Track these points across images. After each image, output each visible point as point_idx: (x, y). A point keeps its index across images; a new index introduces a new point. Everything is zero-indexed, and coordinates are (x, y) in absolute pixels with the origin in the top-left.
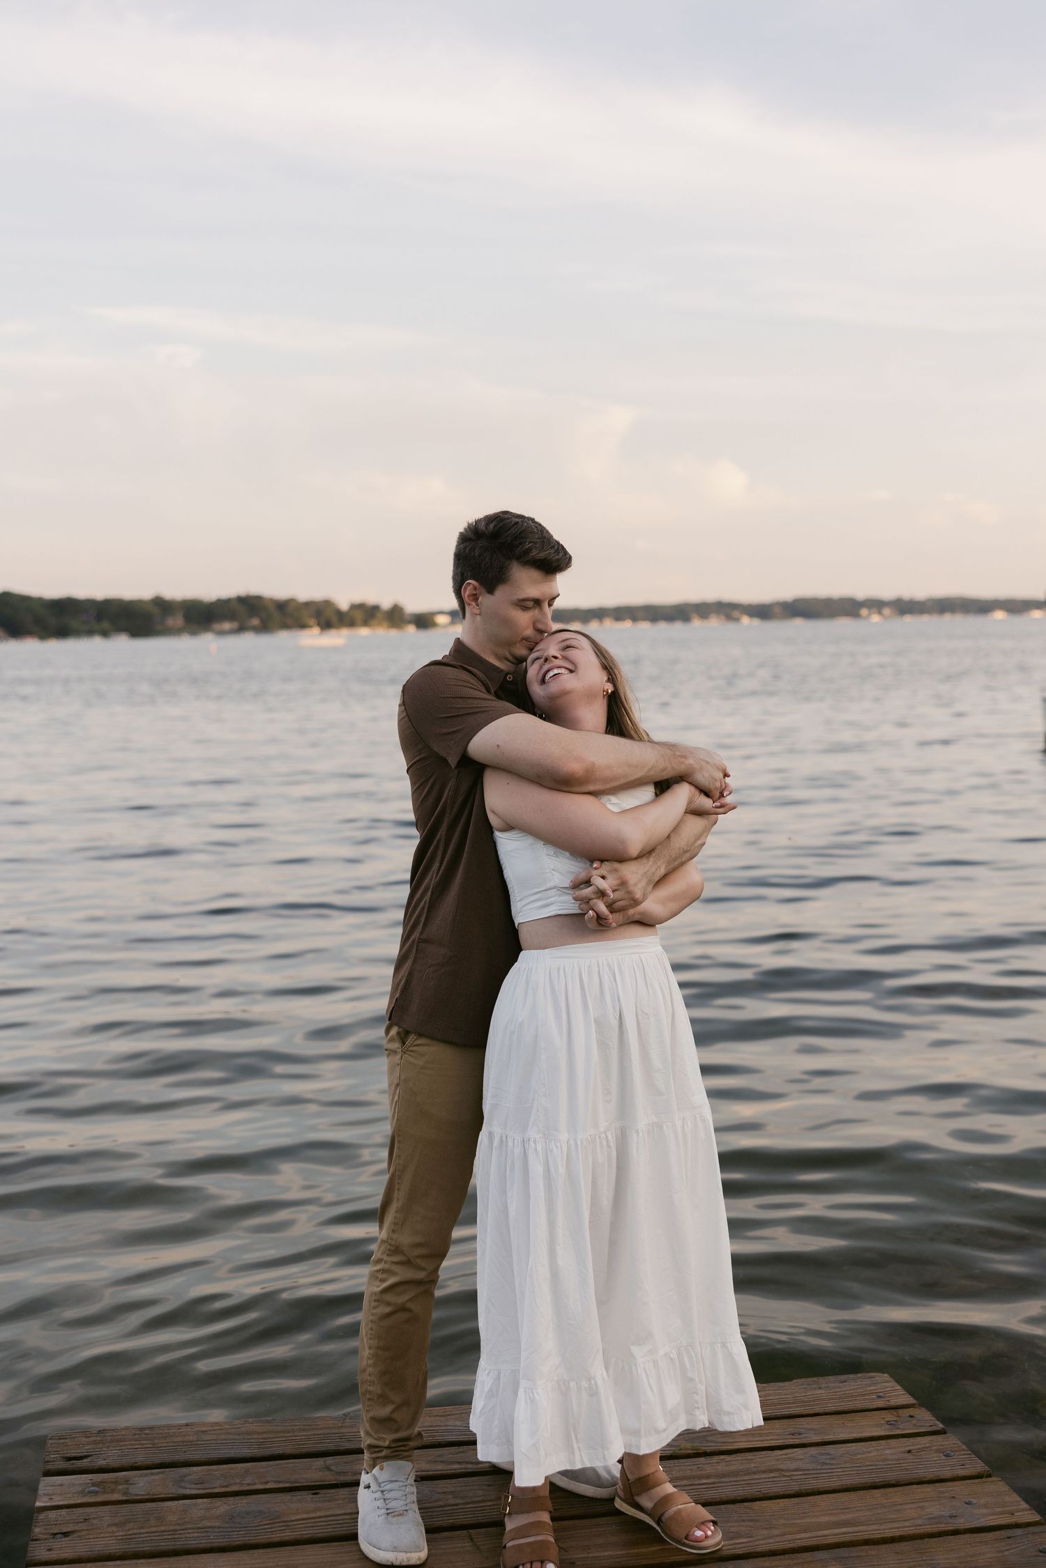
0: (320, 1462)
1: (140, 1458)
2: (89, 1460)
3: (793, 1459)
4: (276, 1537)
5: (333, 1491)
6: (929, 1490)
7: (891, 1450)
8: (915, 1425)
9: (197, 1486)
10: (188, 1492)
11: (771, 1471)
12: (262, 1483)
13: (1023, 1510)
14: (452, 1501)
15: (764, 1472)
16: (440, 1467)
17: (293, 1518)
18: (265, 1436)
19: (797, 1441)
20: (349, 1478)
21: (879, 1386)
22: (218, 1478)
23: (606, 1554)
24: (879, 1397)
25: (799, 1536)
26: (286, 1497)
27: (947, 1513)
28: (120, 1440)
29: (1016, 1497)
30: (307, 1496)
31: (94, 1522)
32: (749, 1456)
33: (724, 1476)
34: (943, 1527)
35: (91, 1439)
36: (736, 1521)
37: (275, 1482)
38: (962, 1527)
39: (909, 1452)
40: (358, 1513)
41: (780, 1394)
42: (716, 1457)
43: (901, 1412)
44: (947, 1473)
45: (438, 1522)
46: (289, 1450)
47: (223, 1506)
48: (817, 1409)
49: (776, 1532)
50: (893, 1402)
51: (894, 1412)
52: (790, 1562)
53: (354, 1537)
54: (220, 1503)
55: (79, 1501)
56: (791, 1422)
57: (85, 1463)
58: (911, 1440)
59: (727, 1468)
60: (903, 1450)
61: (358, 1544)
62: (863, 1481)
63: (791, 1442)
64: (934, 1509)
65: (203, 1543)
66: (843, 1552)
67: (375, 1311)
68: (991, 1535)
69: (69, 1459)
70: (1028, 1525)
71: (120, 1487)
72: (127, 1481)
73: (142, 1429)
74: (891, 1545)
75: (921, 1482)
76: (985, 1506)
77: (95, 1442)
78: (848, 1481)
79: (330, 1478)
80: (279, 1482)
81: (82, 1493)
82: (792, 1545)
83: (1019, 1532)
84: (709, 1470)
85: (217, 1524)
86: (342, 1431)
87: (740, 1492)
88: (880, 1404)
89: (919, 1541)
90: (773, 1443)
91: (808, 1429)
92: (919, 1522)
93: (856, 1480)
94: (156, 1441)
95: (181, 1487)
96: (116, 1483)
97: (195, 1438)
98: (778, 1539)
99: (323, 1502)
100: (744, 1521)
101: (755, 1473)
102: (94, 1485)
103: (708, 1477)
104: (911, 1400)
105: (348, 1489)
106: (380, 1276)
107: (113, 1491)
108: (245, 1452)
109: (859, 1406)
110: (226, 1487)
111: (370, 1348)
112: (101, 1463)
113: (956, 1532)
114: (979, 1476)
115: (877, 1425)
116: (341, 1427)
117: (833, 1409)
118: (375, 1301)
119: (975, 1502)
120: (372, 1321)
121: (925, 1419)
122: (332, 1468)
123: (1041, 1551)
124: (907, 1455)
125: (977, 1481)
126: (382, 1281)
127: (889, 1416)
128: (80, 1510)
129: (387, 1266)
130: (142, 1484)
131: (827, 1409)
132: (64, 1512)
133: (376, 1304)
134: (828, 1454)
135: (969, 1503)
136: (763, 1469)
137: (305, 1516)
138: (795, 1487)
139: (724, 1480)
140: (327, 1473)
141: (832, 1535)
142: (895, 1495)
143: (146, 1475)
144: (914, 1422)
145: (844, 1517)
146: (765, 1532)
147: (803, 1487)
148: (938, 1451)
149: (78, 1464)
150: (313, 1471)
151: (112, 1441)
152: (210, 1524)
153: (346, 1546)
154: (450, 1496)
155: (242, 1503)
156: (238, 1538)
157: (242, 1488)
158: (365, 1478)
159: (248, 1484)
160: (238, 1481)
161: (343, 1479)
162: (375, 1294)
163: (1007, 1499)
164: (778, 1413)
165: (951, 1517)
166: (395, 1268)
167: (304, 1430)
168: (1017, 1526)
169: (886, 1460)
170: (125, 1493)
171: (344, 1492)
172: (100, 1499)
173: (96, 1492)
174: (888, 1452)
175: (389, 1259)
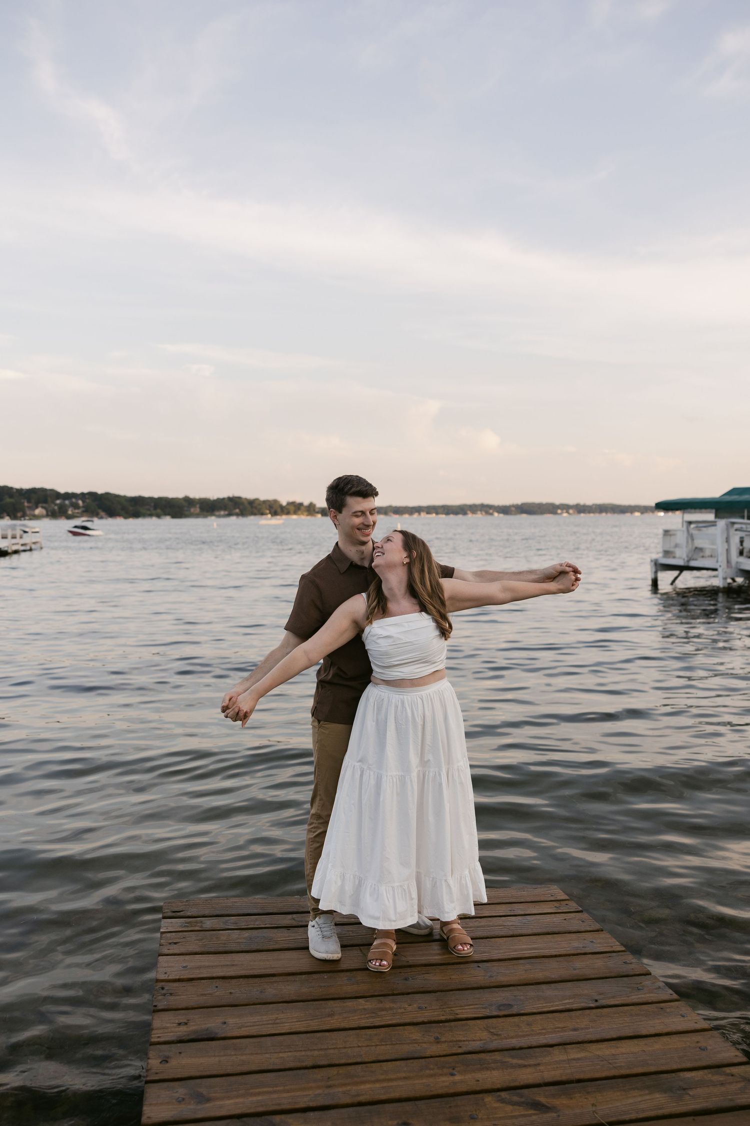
0: (290, 916)
1: (207, 912)
2: (183, 912)
3: (510, 921)
4: (271, 947)
5: (296, 929)
6: (573, 936)
7: (557, 919)
8: (568, 908)
9: (235, 925)
10: (230, 927)
11: (500, 926)
12: (263, 925)
13: (617, 945)
14: (351, 935)
15: (496, 926)
16: (345, 920)
17: (279, 940)
18: (264, 905)
19: (512, 914)
20: (304, 923)
21: (552, 891)
22: (243, 922)
23: (423, 958)
24: (552, 896)
25: (512, 953)
26: (276, 931)
27: (582, 946)
28: (197, 905)
29: (614, 940)
30: (285, 930)
31: (187, 938)
32: (490, 919)
33: (478, 927)
34: (579, 951)
35: (183, 904)
36: (483, 946)
37: (269, 924)
38: (588, 952)
39: (565, 919)
40: (308, 938)
41: (504, 893)
42: (475, 919)
43: (562, 902)
44: (583, 929)
45: (345, 943)
46: (275, 911)
47: (246, 934)
48: (522, 900)
49: (501, 951)
50: (558, 898)
51: (559, 902)
52: (508, 964)
53: (307, 948)
54: (244, 933)
55: (180, 930)
56: (510, 905)
57: (181, 914)
58: (566, 914)
59: (480, 924)
60: (562, 918)
61: (309, 951)
62: (543, 931)
63: (509, 914)
64: (576, 944)
65: (238, 949)
66: (532, 960)
67: (312, 847)
68: (601, 955)
69: (174, 912)
70: (619, 951)
71: (199, 924)
72: (201, 922)
73: (206, 900)
74: (555, 958)
75: (570, 933)
76: (600, 943)
77: (185, 905)
78: (535, 931)
79: (294, 923)
80: (272, 924)
81: (181, 926)
82: (509, 957)
83: (614, 954)
84: (471, 924)
85: (245, 941)
86: (299, 903)
87: (485, 934)
88: (552, 898)
89: (568, 957)
90: (501, 914)
91: (517, 908)
92: (568, 949)
93: (540, 931)
94: (214, 905)
95: (227, 925)
96: (196, 922)
97: (231, 904)
98: (503, 954)
99: (293, 933)
100: (487, 946)
101: (492, 926)
102: (186, 923)
103: (470, 927)
104: (567, 897)
105: (303, 928)
106: (313, 830)
107: (195, 926)
108: (255, 911)
109: (542, 899)
110: (247, 925)
111: (311, 864)
112: (189, 914)
113: (585, 954)
114: (597, 931)
115: (551, 908)
116: (299, 902)
117: (530, 900)
118: (311, 842)
119: (595, 941)
120: (311, 851)
121: (573, 906)
122: (296, 919)
123: (624, 963)
124: (564, 921)
125: (596, 932)
126: (314, 832)
127: (556, 904)
128: (181, 934)
129: (316, 825)
130: (208, 923)
131: (527, 900)
132: (174, 934)
133: (312, 843)
134: (527, 919)
135: (592, 942)
136: (496, 925)
137: (284, 939)
138: (511, 933)
139: (478, 929)
140: (293, 921)
141: (527, 953)
142: (558, 938)
143: (210, 920)
144: (568, 906)
145: (536, 946)
146: (497, 951)
147: (515, 933)
148: (578, 920)
149: (179, 914)
150: (287, 920)
151: (194, 905)
152: (240, 941)
153: (304, 952)
154: (351, 933)
155: (255, 932)
156: (254, 947)
157: (255, 927)
158: (311, 924)
159: (257, 925)
160: (252, 923)
161: (301, 924)
162: (312, 838)
163: (610, 941)
164: (504, 901)
165: (583, 947)
166: (320, 826)
167: (282, 903)
168: (614, 952)
169: (554, 923)
170: (200, 927)
171: (301, 929)
172: (190, 929)
173: (188, 926)
174: (555, 919)
175: (317, 822)
